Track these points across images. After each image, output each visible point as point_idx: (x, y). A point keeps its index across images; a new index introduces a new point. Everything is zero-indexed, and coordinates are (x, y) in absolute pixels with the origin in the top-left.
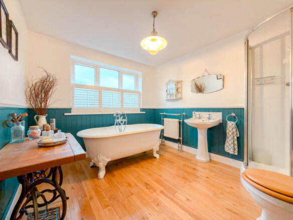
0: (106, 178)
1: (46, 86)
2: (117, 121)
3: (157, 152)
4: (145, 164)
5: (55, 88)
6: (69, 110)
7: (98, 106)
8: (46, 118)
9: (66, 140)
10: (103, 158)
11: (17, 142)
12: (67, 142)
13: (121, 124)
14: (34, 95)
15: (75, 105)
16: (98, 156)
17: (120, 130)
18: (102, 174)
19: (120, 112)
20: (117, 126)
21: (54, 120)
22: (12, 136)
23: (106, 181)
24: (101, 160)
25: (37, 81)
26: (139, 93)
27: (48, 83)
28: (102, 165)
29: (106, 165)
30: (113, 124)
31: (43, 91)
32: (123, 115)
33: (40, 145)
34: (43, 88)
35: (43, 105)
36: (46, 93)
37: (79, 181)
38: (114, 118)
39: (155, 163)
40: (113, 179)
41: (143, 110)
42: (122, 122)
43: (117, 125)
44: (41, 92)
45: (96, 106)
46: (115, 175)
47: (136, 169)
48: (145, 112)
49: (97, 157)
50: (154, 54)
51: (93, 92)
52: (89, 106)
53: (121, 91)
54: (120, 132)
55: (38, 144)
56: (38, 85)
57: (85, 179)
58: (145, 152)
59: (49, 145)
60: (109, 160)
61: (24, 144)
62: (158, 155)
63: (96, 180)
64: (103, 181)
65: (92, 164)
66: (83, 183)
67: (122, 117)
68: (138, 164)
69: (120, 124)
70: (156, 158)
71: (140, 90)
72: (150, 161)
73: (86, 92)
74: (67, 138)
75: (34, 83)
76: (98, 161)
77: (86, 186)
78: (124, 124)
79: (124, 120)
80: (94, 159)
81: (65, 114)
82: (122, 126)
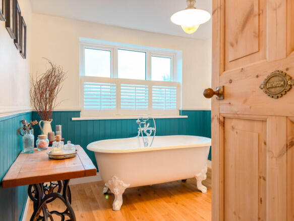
0: (123, 210)
1: (51, 83)
2: (141, 129)
3: (204, 183)
4: (181, 199)
5: (61, 85)
6: (77, 113)
7: (115, 107)
8: (51, 124)
9: (76, 153)
10: (119, 181)
11: (27, 153)
12: (77, 156)
13: (147, 134)
14: (39, 96)
15: (85, 107)
16: (113, 178)
17: (146, 144)
18: (118, 203)
19: (146, 116)
20: (141, 138)
21: (60, 126)
22: (24, 145)
23: (123, 214)
24: (116, 184)
25: (41, 77)
26: (178, 85)
27: (53, 78)
28: (118, 192)
29: (123, 192)
30: (135, 135)
31: (48, 89)
32: (150, 121)
33: (51, 157)
34: (48, 84)
35: (48, 107)
36: (52, 91)
37: (90, 209)
38: (137, 125)
39: (199, 199)
40: (133, 213)
41: (183, 112)
42: (148, 131)
43: (141, 135)
44: (46, 90)
45: (112, 107)
46: (135, 209)
47: (167, 205)
48: (186, 117)
49: (111, 180)
50: (191, 32)
51: (110, 87)
52: (102, 107)
53: (148, 84)
54: (145, 146)
55: (49, 155)
56: (42, 82)
57: (97, 208)
58: (184, 181)
59: (60, 157)
60: (127, 186)
61: (34, 155)
62: (206, 188)
63: (110, 211)
64: (119, 213)
65: (105, 190)
66: (94, 212)
67: (148, 124)
68: (170, 197)
69: (145, 135)
70: (201, 192)
71: (180, 80)
72: (190, 195)
73: (99, 87)
74: (76, 150)
75: (38, 80)
76: (113, 186)
77: (98, 217)
78: (152, 135)
79: (151, 129)
80: (107, 182)
81: (73, 119)
82: (149, 138)
